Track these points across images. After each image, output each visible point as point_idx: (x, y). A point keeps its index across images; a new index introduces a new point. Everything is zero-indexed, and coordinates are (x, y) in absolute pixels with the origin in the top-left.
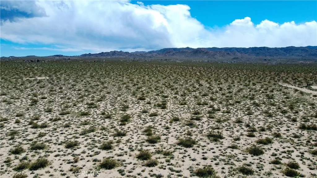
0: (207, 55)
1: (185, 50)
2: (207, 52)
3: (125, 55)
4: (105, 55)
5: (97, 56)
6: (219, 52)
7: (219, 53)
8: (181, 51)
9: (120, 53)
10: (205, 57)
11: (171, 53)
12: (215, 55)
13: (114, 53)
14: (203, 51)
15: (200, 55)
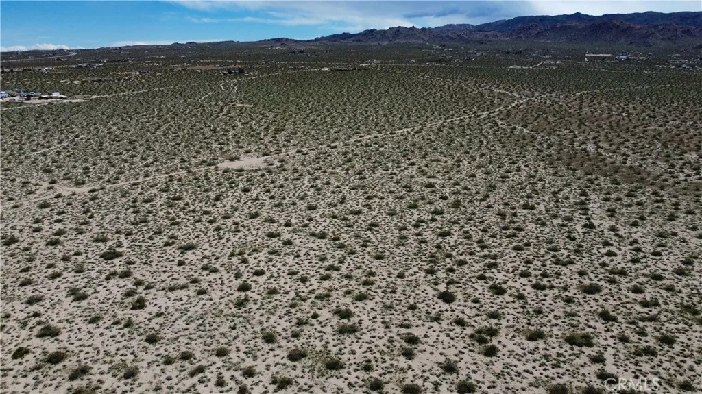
0: (628, 37)
1: (569, 24)
2: (627, 28)
3: (422, 36)
4: (378, 36)
5: (359, 41)
6: (661, 27)
7: (661, 30)
8: (559, 25)
9: (411, 32)
10: (622, 40)
11: (534, 32)
12: (648, 37)
13: (398, 31)
14: (618, 26)
15: (608, 37)
